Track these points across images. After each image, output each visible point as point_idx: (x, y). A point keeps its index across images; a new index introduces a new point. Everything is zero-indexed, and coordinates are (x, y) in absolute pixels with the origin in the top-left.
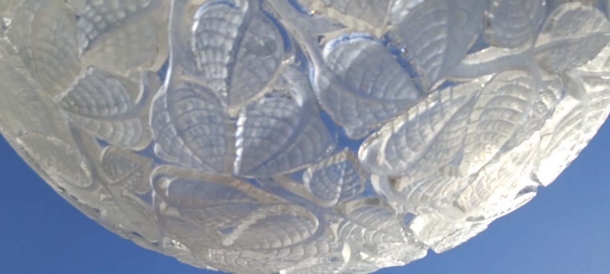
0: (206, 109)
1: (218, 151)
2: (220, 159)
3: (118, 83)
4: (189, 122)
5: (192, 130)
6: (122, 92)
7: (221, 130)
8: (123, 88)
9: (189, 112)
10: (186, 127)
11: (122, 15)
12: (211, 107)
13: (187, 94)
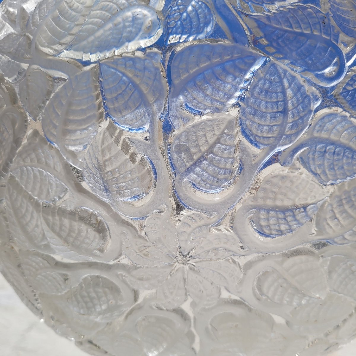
0: (253, 122)
1: (264, 84)
2: (268, 76)
3: (312, 167)
4: (274, 117)
5: (275, 110)
6: (314, 159)
7: (252, 100)
8: (311, 162)
9: (268, 126)
10: (278, 114)
11: (272, 213)
12: (248, 122)
13: (262, 140)
